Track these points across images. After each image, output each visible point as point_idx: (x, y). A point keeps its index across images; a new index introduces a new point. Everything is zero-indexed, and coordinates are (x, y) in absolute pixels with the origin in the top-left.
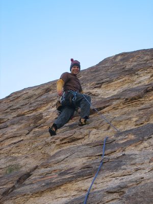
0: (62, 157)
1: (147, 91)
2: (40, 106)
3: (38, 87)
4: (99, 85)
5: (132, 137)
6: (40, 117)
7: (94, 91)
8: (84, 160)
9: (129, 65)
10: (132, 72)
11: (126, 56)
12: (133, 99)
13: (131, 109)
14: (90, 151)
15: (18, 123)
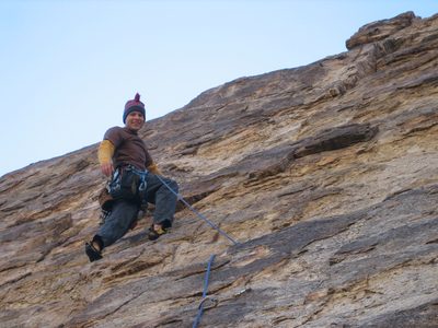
0: (116, 303)
1: (295, 156)
2: (66, 199)
3: (61, 160)
4: (192, 149)
5: (266, 252)
6: (67, 223)
7: (182, 162)
8: (164, 307)
9: (253, 104)
10: (261, 118)
11: (246, 86)
12: (266, 175)
13: (262, 195)
14: (177, 288)
15: (20, 237)
